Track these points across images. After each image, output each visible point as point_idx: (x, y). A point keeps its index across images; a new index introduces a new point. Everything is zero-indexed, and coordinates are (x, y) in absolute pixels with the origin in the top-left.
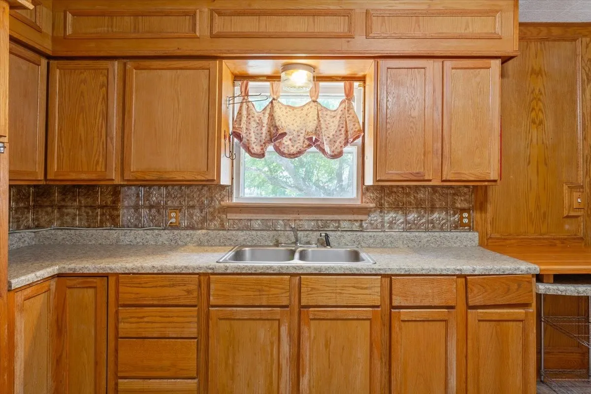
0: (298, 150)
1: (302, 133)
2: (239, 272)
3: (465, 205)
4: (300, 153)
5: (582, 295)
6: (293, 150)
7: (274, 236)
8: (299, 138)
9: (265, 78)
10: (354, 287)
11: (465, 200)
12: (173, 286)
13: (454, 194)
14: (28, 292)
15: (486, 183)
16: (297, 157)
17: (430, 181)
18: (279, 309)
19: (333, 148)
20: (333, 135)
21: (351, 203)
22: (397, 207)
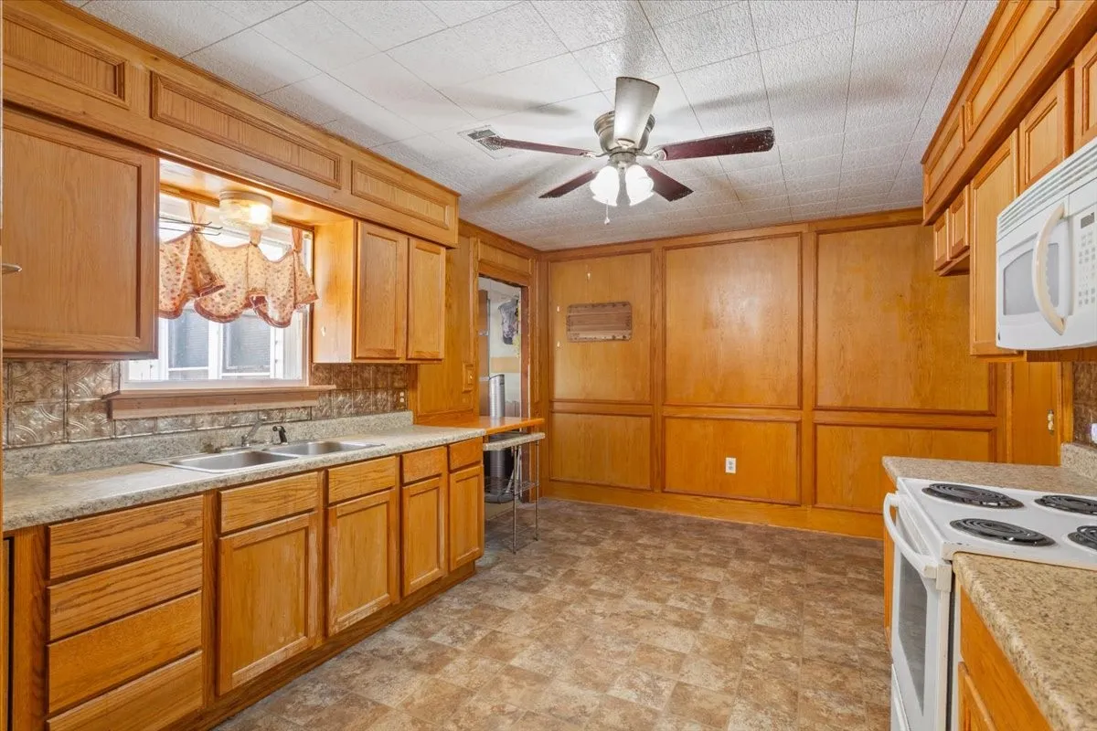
0: (233, 311)
1: (239, 288)
2: (260, 478)
3: (401, 384)
4: (234, 315)
6: (226, 310)
7: (201, 440)
8: (235, 294)
9: (178, 192)
10: (375, 471)
11: (401, 379)
12: (163, 519)
13: (393, 373)
15: (415, 362)
16: (228, 322)
17: (398, 359)
18: (306, 514)
19: (284, 314)
20: (284, 297)
21: (297, 385)
22: (345, 389)
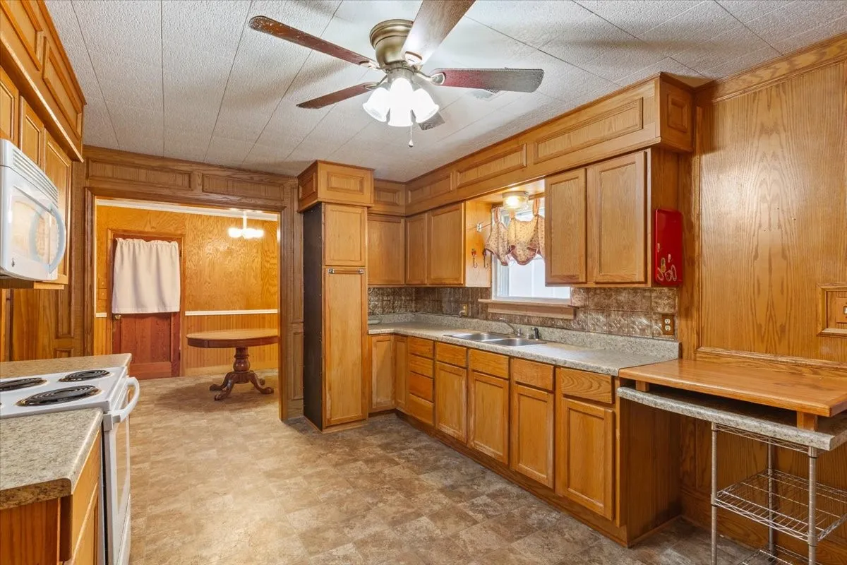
5: (659, 407)
14: (380, 338)
